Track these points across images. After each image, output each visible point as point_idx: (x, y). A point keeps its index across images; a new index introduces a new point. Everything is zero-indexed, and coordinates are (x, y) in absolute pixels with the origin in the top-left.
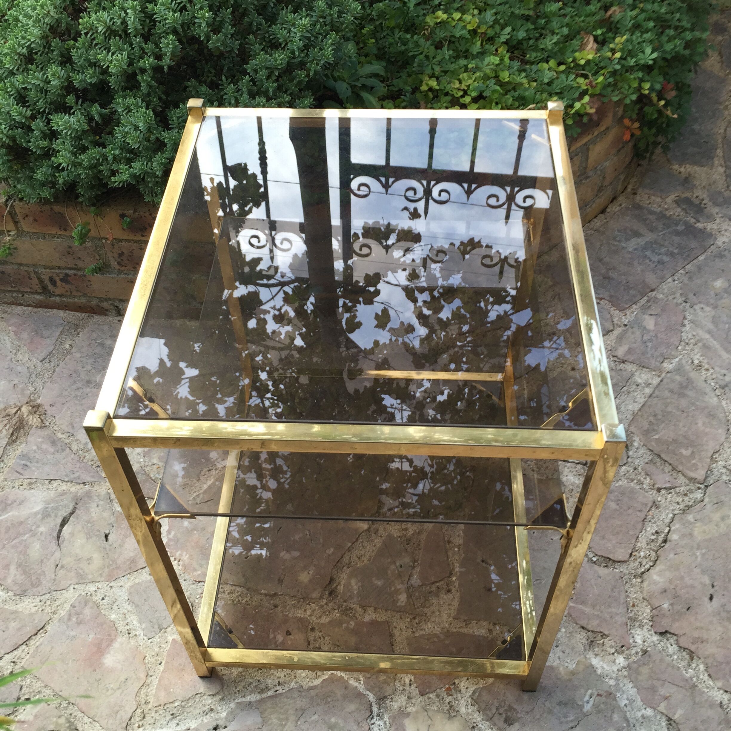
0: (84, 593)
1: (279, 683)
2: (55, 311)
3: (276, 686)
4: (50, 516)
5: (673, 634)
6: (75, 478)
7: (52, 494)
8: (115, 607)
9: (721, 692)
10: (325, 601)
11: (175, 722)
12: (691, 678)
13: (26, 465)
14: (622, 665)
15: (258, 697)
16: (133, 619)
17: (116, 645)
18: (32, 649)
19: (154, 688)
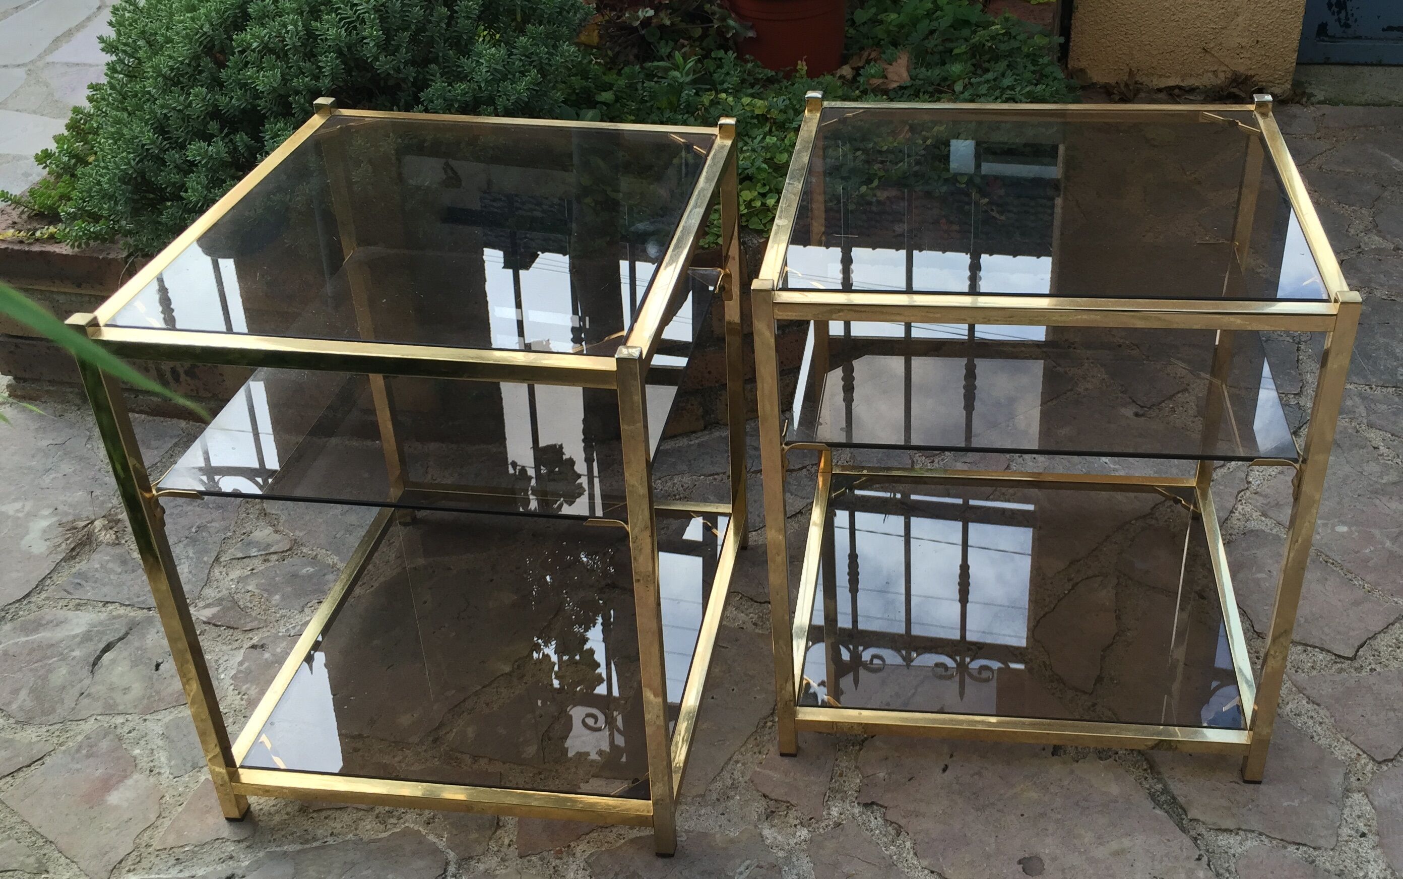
0: (106, 725)
1: (332, 834)
2: (175, 421)
3: (327, 836)
4: (91, 640)
5: (882, 806)
6: (138, 602)
7: (103, 616)
8: (142, 742)
9: (926, 872)
10: (424, 748)
11: (178, 868)
12: (891, 857)
13: (80, 584)
14: (802, 838)
15: (298, 847)
16: (162, 757)
17: (130, 782)
18: (18, 781)
19: (161, 831)
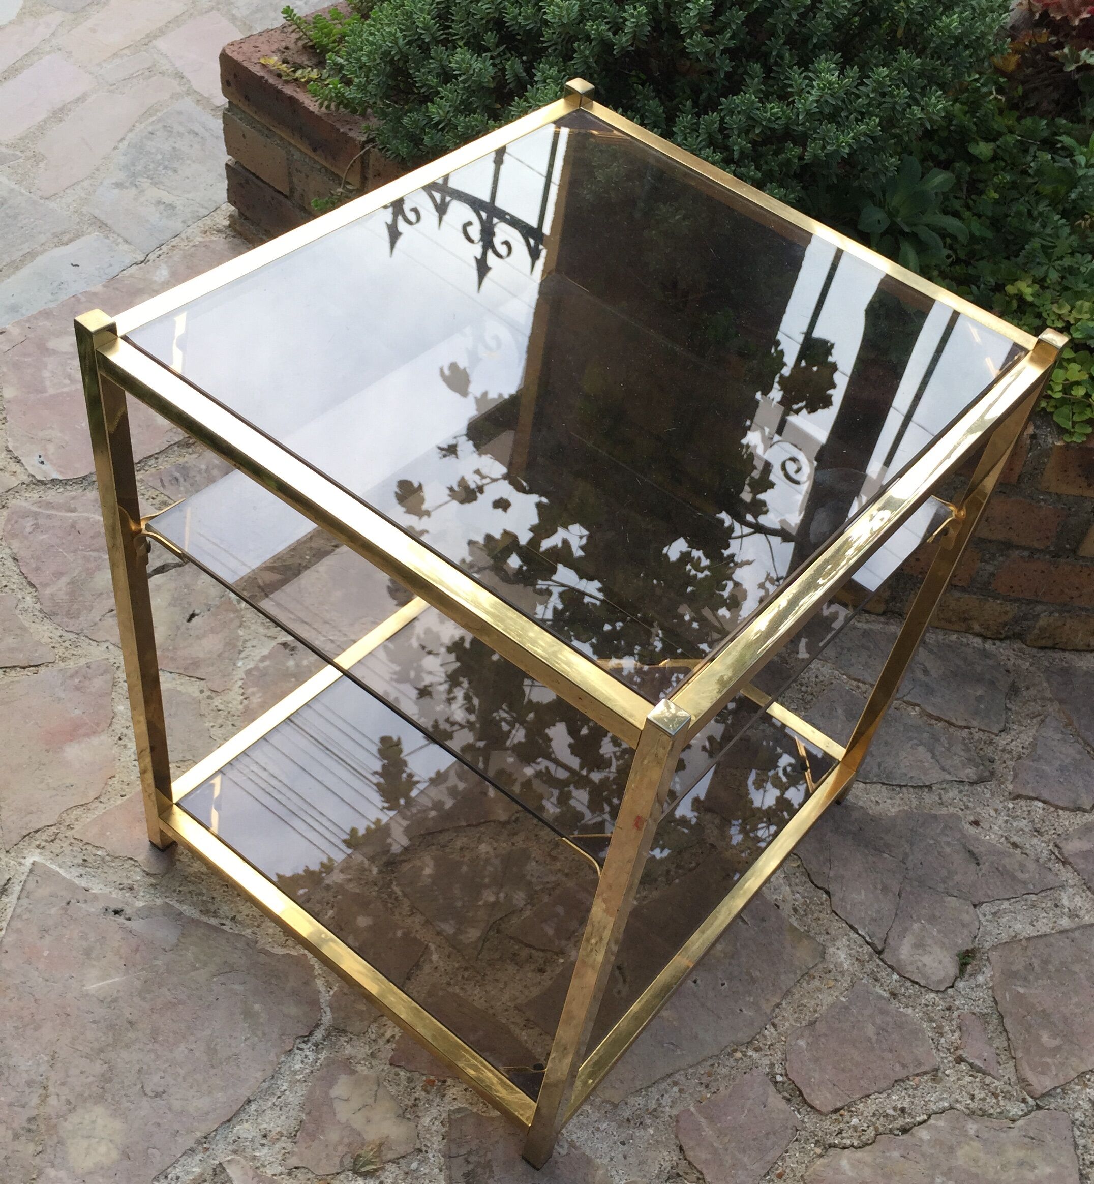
0: (112, 660)
1: (233, 918)
3: (227, 918)
11: (81, 870)
13: (177, 479)
15: (195, 915)
17: (95, 741)
19: (91, 816)
